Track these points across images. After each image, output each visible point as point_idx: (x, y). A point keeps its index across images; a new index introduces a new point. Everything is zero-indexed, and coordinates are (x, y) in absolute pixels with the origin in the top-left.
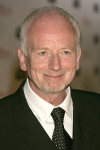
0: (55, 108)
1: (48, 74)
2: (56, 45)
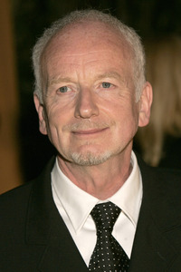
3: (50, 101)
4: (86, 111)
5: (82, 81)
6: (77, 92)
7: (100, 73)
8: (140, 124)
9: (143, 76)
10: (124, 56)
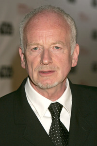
0: (53, 102)
3: (28, 54)
4: (46, 61)
5: (45, 45)
6: (42, 50)
7: (54, 42)
8: (72, 66)
9: (75, 41)
10: (66, 32)
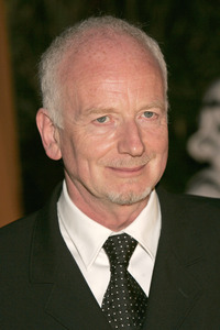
1: (118, 166)
2: (131, 101)
